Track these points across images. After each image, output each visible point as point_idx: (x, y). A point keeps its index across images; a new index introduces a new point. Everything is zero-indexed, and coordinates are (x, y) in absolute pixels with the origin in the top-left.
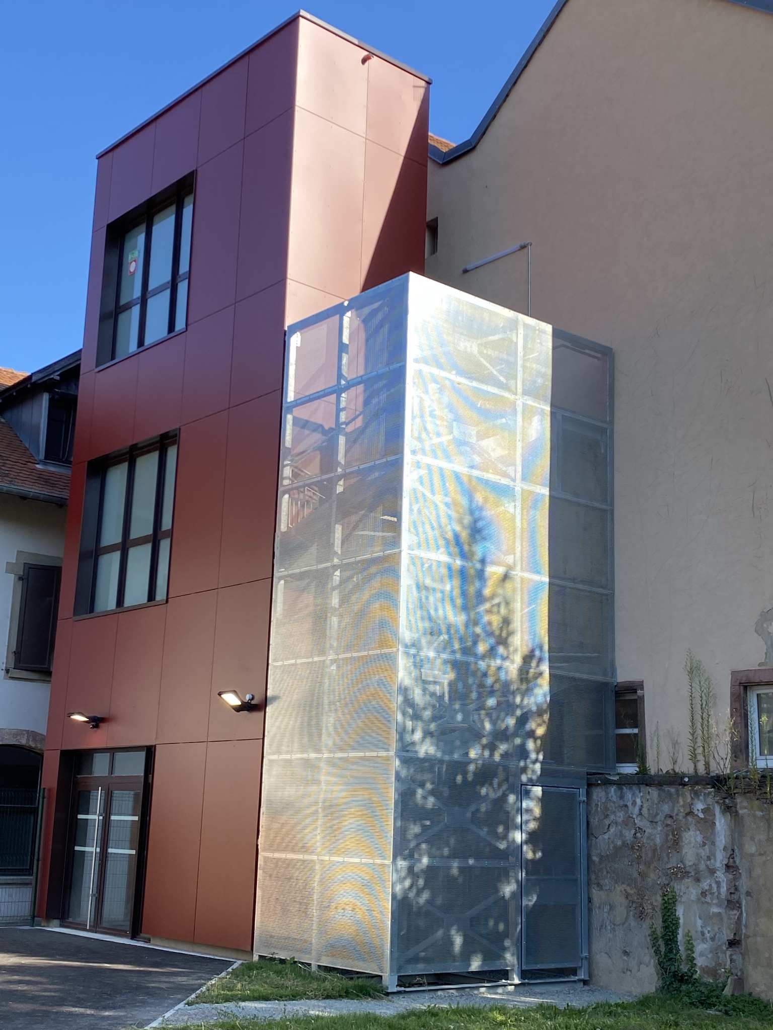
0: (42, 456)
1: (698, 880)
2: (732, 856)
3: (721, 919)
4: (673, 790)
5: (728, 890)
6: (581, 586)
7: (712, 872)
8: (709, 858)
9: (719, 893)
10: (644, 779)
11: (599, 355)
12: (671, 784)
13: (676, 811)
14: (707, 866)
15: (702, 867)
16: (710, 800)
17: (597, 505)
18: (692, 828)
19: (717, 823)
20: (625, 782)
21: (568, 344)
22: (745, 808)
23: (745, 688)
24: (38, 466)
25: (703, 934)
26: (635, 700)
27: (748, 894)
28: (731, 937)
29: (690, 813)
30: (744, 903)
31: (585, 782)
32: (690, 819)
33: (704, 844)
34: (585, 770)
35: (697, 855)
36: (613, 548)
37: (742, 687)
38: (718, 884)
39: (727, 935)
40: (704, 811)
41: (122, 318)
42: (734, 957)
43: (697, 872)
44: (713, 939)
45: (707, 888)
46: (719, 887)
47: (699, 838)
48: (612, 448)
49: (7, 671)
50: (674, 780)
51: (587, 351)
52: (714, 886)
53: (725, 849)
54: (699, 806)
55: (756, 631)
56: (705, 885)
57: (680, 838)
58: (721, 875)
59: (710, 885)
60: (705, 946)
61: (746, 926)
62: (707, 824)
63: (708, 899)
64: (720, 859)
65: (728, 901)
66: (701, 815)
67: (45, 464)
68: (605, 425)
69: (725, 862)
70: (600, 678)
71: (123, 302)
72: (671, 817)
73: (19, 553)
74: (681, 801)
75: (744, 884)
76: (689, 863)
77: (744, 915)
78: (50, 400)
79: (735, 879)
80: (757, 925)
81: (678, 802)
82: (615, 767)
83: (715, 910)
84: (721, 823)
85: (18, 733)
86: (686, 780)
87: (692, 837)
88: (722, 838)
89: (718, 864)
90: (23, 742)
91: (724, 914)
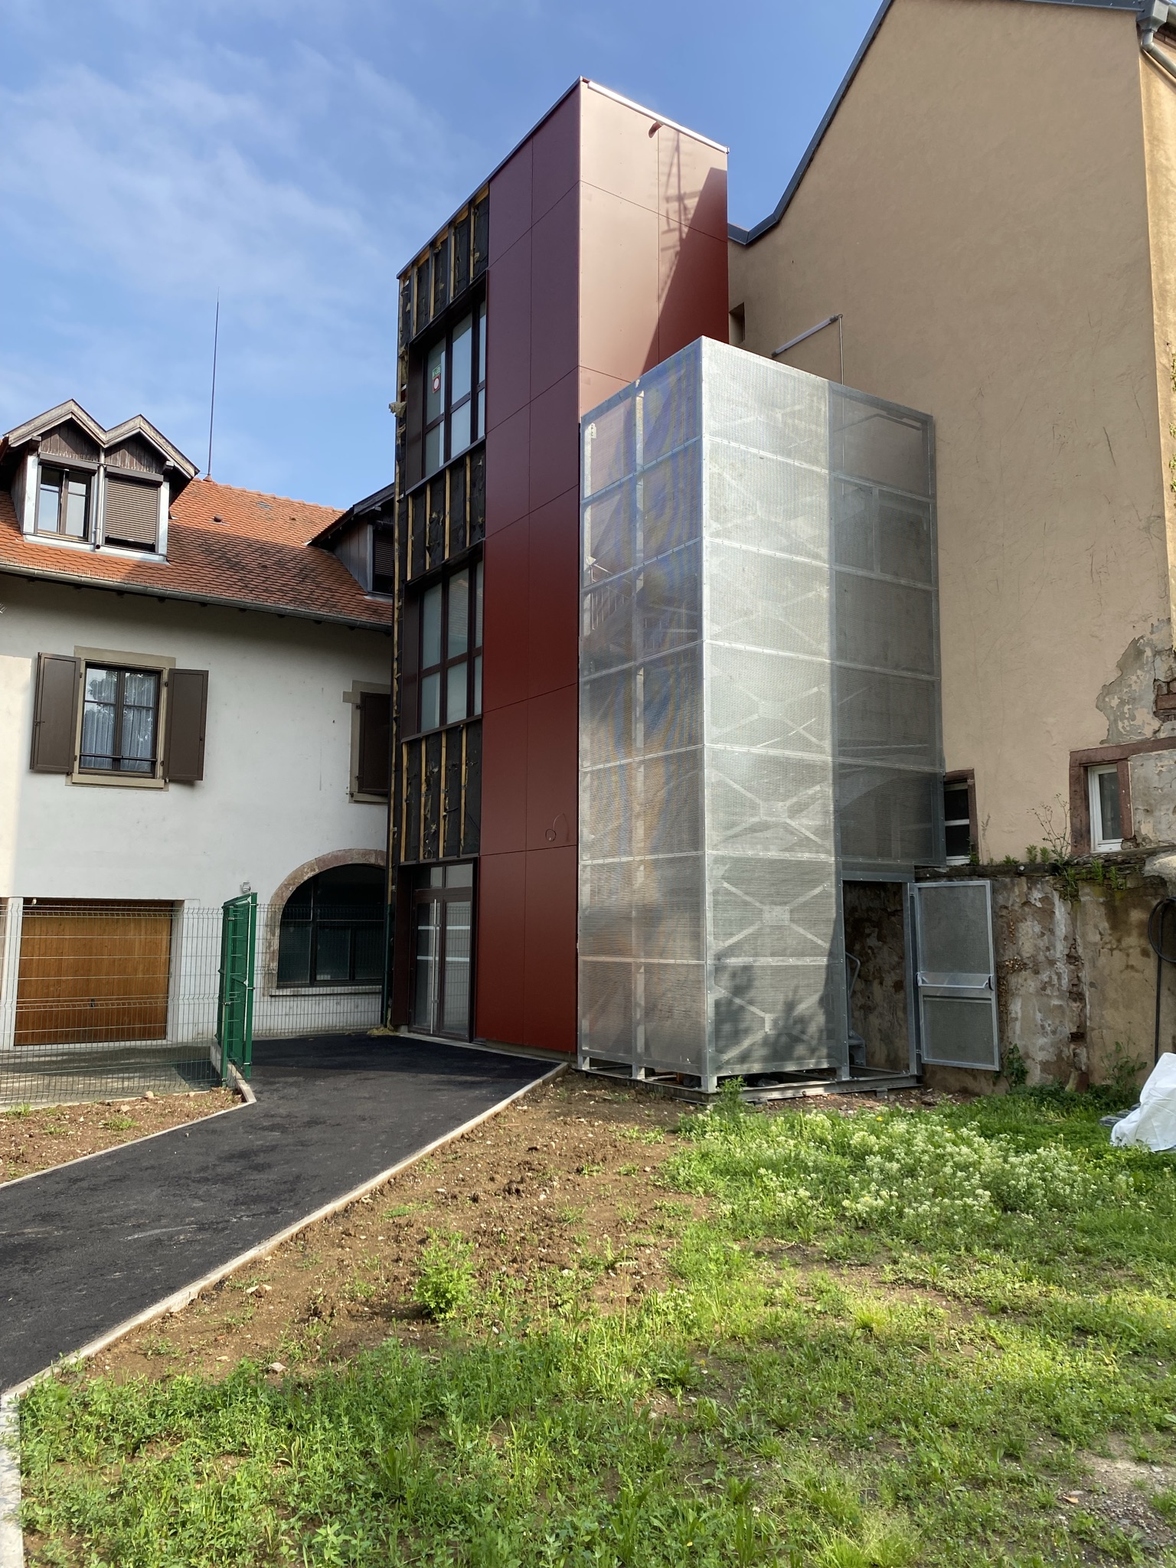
0: (370, 588)
1: (1037, 972)
2: (1074, 946)
3: (1063, 1012)
4: (1008, 880)
5: (1070, 981)
6: (905, 674)
7: (1052, 963)
8: (1048, 949)
9: (1060, 985)
10: (975, 870)
11: (918, 425)
12: (1005, 873)
13: (1010, 903)
14: (1046, 957)
15: (1041, 958)
16: (1048, 889)
17: (920, 585)
18: (1029, 918)
19: (1057, 913)
20: (956, 873)
21: (884, 413)
22: (1088, 894)
23: (1086, 769)
24: (367, 597)
25: (1043, 1027)
26: (966, 791)
27: (1092, 985)
28: (1074, 1030)
29: (1027, 903)
30: (1087, 994)
31: (913, 875)
32: (1026, 909)
33: (1043, 934)
34: (914, 863)
35: (1035, 946)
36: (939, 632)
37: (1082, 769)
38: (1059, 975)
39: (1070, 1028)
40: (1041, 900)
41: (430, 438)
42: (1078, 1051)
43: (1036, 964)
44: (1054, 1032)
45: (1047, 980)
46: (1059, 979)
47: (1038, 929)
48: (935, 524)
49: (352, 795)
50: (1009, 870)
51: (905, 420)
52: (1055, 978)
53: (1066, 938)
54: (1036, 895)
55: (1097, 707)
56: (1045, 977)
57: (1017, 929)
58: (1062, 966)
59: (1050, 977)
60: (1045, 1040)
61: (1091, 1019)
62: (1047, 914)
63: (1048, 992)
64: (1060, 949)
65: (1070, 992)
66: (1039, 905)
67: (372, 594)
68: (928, 500)
69: (1066, 952)
70: (927, 769)
71: (429, 421)
72: (1006, 908)
73: (354, 682)
74: (1016, 890)
75: (1086, 975)
76: (1025, 955)
77: (1088, 1007)
78: (374, 532)
79: (1078, 969)
80: (1102, 1017)
81: (1014, 892)
82: (945, 860)
83: (1056, 1002)
84: (1060, 911)
85: (366, 853)
86: (1022, 868)
87: (1029, 930)
88: (1063, 927)
89: (1058, 955)
90: (372, 861)
91: (1065, 1006)
